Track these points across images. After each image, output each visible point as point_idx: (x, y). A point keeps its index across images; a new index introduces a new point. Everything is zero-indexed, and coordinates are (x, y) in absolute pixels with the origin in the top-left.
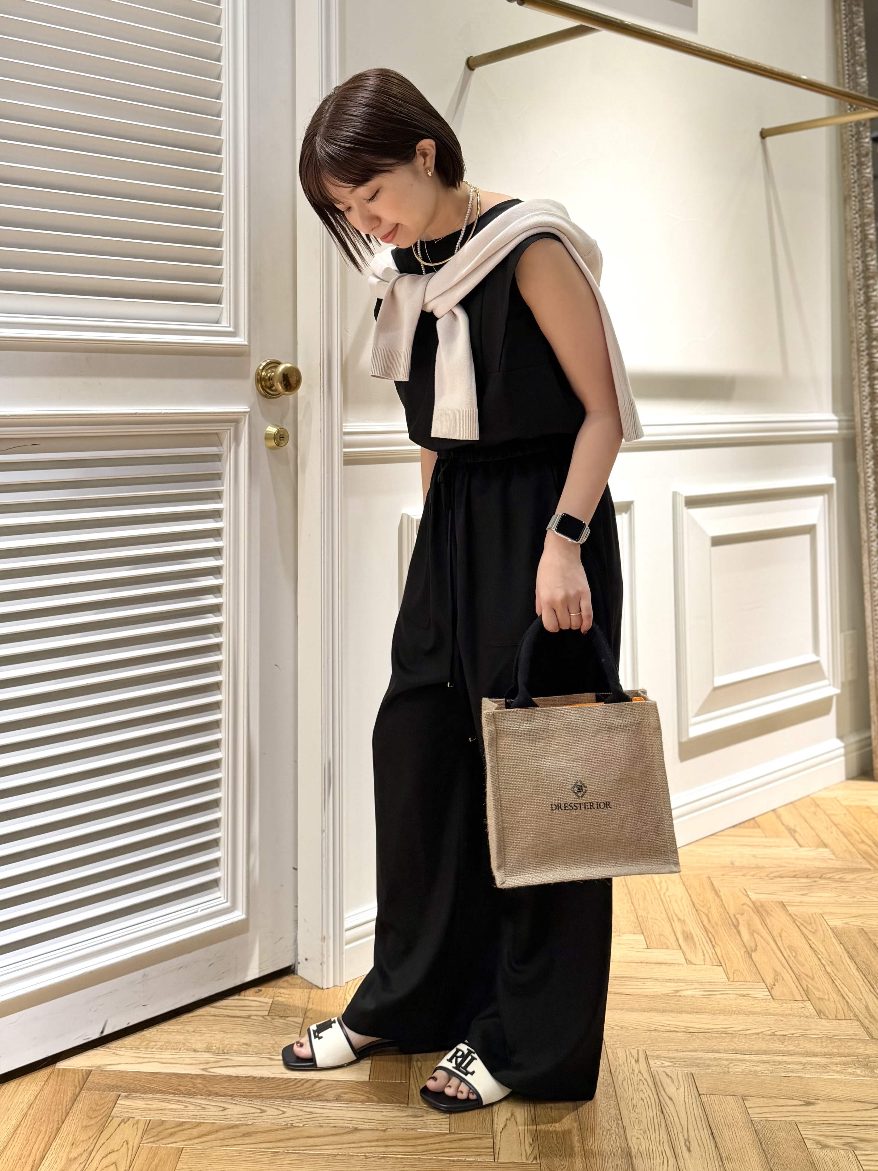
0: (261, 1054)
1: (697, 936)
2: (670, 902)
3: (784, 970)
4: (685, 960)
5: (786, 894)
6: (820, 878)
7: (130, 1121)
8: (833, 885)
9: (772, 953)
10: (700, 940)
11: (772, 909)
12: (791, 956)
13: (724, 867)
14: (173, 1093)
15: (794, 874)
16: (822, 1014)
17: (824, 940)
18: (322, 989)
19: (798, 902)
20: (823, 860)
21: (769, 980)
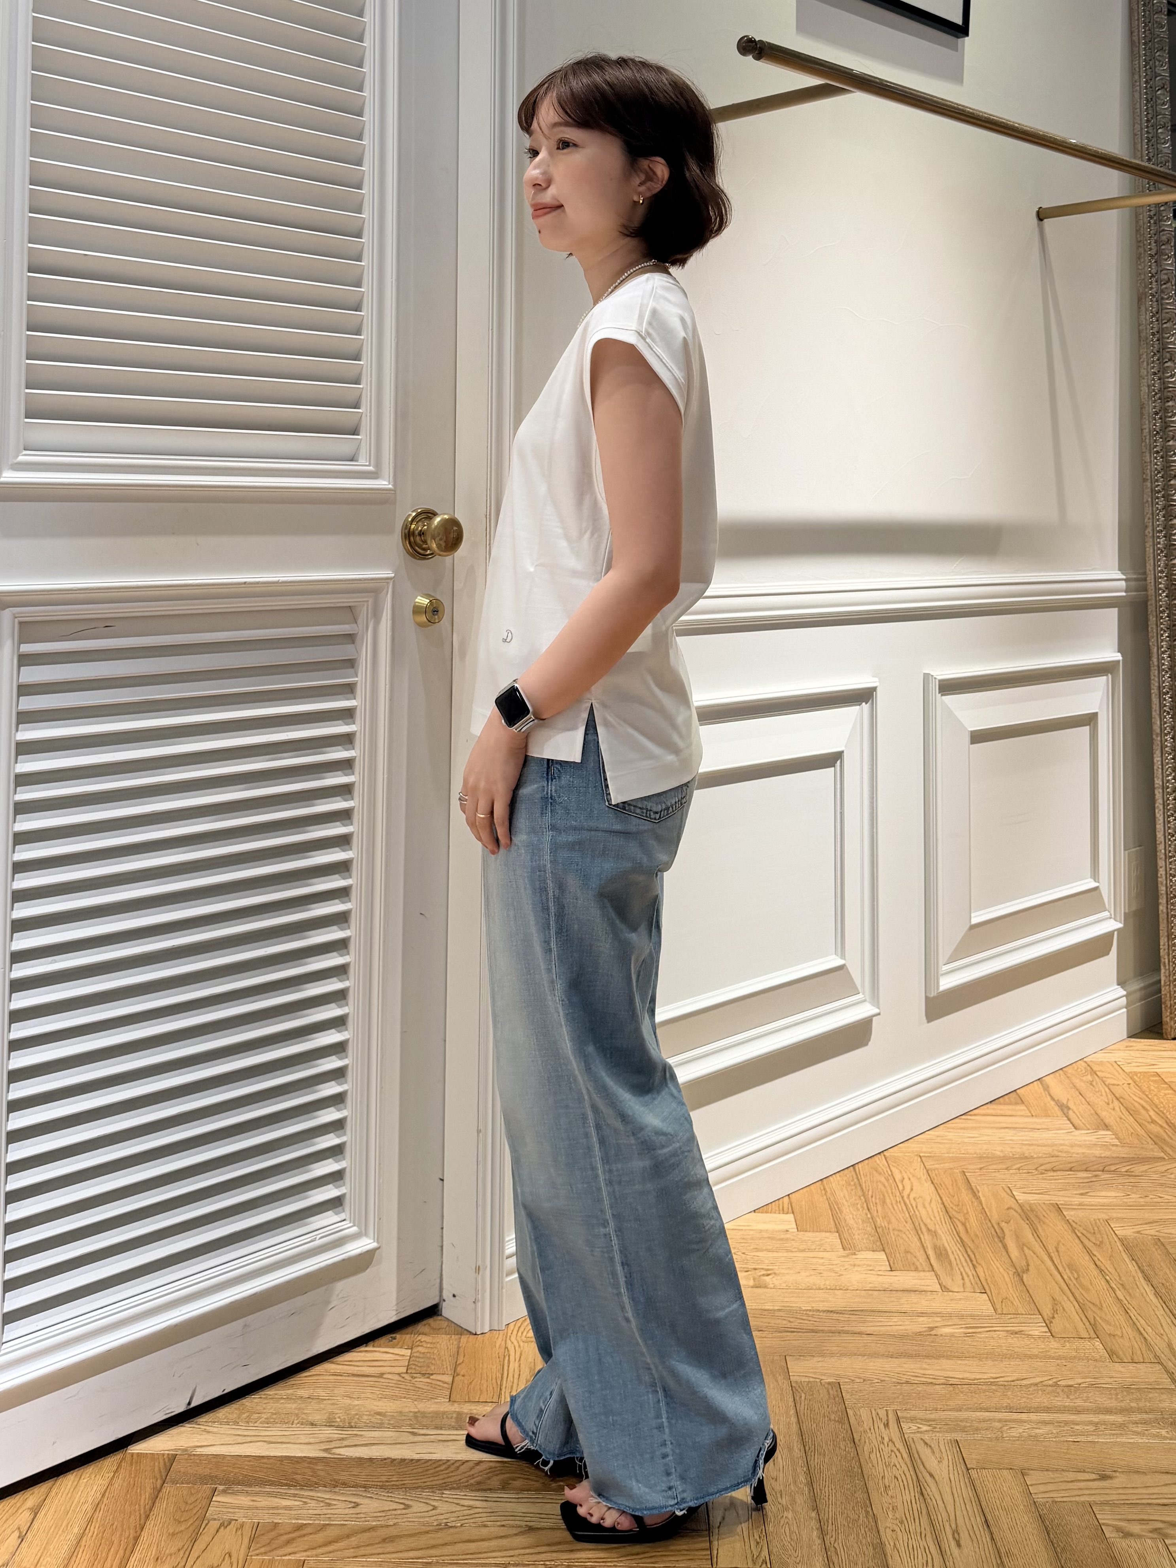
0: (400, 1427)
1: (953, 1252)
2: (917, 1207)
3: (1066, 1299)
4: (939, 1286)
5: (1061, 1193)
6: (1103, 1171)
7: (231, 1525)
8: (1119, 1181)
9: (1048, 1274)
10: (957, 1257)
11: (1044, 1213)
12: (1072, 1278)
13: (981, 1158)
14: (286, 1485)
15: (1070, 1166)
16: (1114, 1356)
17: (1111, 1256)
18: (476, 1334)
19: (1076, 1205)
20: (1105, 1146)
21: (1047, 1311)
